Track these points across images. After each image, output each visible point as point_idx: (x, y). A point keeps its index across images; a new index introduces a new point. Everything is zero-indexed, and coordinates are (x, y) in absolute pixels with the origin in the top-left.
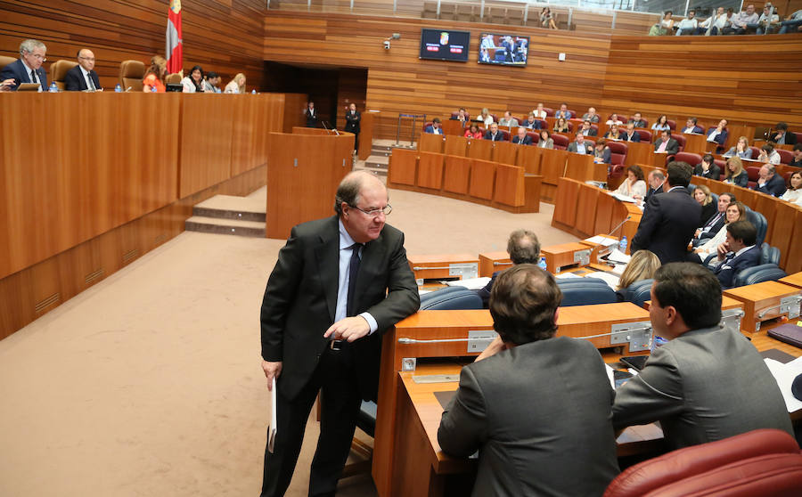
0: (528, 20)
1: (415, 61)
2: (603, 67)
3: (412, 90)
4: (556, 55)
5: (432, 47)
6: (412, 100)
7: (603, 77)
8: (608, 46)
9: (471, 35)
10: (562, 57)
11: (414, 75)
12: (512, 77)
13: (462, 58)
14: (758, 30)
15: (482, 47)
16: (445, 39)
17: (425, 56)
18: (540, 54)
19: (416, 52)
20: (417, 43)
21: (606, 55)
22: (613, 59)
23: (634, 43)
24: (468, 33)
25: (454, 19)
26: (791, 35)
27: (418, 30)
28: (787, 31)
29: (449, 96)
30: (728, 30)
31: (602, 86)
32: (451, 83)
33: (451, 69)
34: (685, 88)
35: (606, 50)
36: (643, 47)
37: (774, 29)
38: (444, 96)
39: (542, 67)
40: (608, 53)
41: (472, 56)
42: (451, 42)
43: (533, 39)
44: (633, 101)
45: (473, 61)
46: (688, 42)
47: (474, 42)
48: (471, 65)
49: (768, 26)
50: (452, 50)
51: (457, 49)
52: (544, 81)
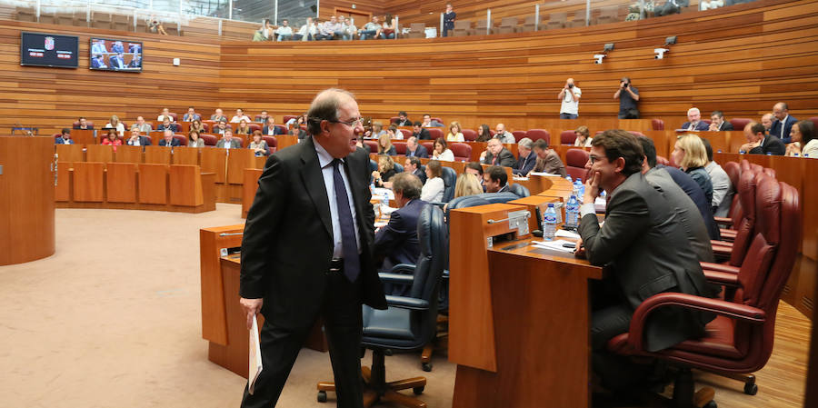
0: (138, 25)
1: (15, 68)
2: (216, 71)
3: (15, 101)
4: (170, 61)
5: (35, 53)
6: (16, 112)
7: (217, 81)
8: (218, 51)
9: (80, 40)
10: (177, 61)
11: (16, 85)
12: (128, 84)
13: (72, 64)
14: (344, 37)
15: (93, 52)
16: (50, 44)
17: (27, 62)
18: (154, 60)
19: (16, 59)
20: (16, 49)
21: (217, 59)
22: (224, 63)
23: (244, 47)
24: (77, 38)
25: (54, 23)
26: (370, 41)
27: (17, 33)
28: (366, 39)
29: (60, 106)
30: (319, 37)
31: (217, 89)
32: (60, 92)
33: (60, 77)
34: (294, 87)
35: (217, 55)
36: (251, 51)
37: (356, 37)
38: (54, 107)
39: (157, 72)
40: (218, 58)
41: (83, 62)
42: (57, 46)
43: (146, 44)
44: (249, 101)
45: (83, 67)
46: (290, 47)
47: (83, 47)
48: (82, 71)
49: (351, 34)
50: (59, 56)
51: (64, 55)
52: (161, 86)
